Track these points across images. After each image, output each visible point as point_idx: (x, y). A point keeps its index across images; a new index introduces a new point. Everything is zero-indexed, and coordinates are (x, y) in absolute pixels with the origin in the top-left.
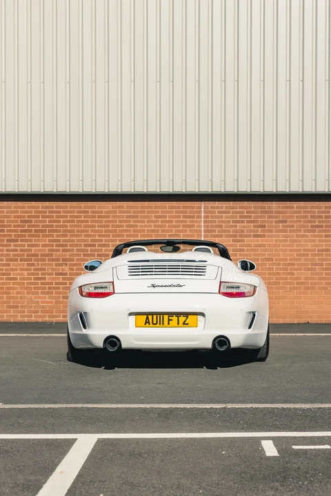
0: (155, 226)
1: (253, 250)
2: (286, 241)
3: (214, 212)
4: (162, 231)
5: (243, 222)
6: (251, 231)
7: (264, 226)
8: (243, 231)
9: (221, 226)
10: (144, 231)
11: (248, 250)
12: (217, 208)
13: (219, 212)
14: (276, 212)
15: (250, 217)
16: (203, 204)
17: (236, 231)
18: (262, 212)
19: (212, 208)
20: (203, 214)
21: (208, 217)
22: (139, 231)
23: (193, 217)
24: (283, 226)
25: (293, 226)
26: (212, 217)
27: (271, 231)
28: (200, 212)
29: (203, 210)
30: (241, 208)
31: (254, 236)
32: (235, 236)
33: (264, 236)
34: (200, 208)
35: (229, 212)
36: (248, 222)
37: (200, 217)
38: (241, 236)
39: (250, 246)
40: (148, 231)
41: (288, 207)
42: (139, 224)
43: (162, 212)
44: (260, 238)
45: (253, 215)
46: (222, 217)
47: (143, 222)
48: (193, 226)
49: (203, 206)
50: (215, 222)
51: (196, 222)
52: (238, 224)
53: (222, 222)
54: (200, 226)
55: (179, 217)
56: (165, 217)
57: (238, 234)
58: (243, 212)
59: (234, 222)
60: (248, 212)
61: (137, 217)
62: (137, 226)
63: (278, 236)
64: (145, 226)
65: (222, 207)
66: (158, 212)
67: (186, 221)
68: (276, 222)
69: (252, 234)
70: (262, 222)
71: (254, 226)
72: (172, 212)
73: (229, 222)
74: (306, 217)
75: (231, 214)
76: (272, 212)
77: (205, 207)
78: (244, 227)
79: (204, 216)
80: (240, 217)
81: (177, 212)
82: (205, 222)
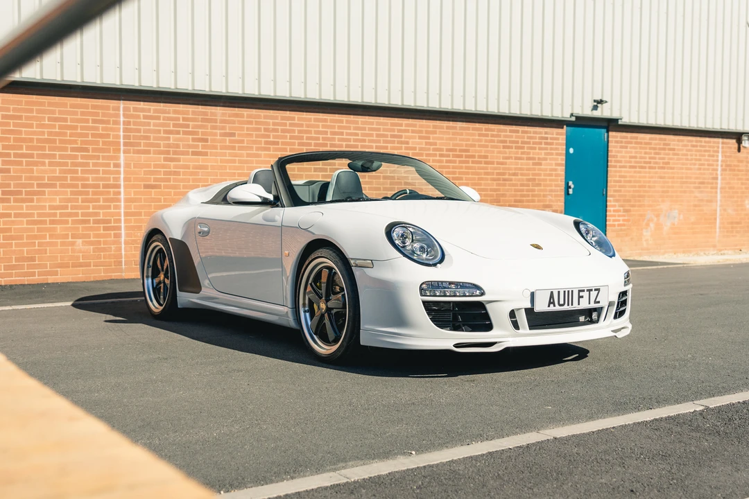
0: (50, 134)
1: (192, 174)
2: (234, 161)
3: (138, 117)
4: (62, 141)
5: (178, 133)
6: (189, 146)
7: (206, 140)
8: (178, 146)
9: (147, 138)
10: (31, 140)
11: (184, 174)
12: (143, 110)
13: (145, 117)
14: (223, 121)
15: (188, 126)
16: (122, 104)
17: (169, 146)
18: (203, 120)
19: (135, 110)
20: (122, 119)
21: (129, 123)
22: (24, 140)
23: (108, 122)
24: (231, 141)
25: (242, 141)
26: (135, 124)
27: (215, 148)
28: (118, 116)
29: (121, 112)
30: (175, 112)
31: (194, 153)
32: (168, 152)
33: (206, 154)
34: (118, 109)
35: (158, 118)
36: (185, 133)
37: (117, 123)
38: (175, 153)
39: (187, 167)
40: (39, 140)
41: (237, 115)
42: (23, 129)
43: (60, 112)
44: (201, 157)
45: (191, 123)
46: (149, 124)
47: (31, 126)
48: (108, 136)
49: (122, 106)
50: (139, 131)
51: (112, 129)
52: (171, 136)
53: (149, 131)
54: (118, 137)
55: (87, 121)
56: (65, 120)
57: (171, 149)
58: (178, 119)
59: (166, 132)
60: (184, 119)
61: (20, 118)
62: (20, 133)
63: (224, 155)
64: (34, 133)
65: (149, 110)
66: (53, 112)
67: (97, 129)
68: (222, 135)
69: (191, 150)
70: (203, 133)
71: (194, 140)
72: (76, 113)
73: (159, 131)
74: (259, 130)
75: (162, 121)
76: (215, 121)
77: (125, 109)
78: (180, 140)
79: (124, 122)
80: (174, 126)
81: (83, 114)
82: (125, 131)
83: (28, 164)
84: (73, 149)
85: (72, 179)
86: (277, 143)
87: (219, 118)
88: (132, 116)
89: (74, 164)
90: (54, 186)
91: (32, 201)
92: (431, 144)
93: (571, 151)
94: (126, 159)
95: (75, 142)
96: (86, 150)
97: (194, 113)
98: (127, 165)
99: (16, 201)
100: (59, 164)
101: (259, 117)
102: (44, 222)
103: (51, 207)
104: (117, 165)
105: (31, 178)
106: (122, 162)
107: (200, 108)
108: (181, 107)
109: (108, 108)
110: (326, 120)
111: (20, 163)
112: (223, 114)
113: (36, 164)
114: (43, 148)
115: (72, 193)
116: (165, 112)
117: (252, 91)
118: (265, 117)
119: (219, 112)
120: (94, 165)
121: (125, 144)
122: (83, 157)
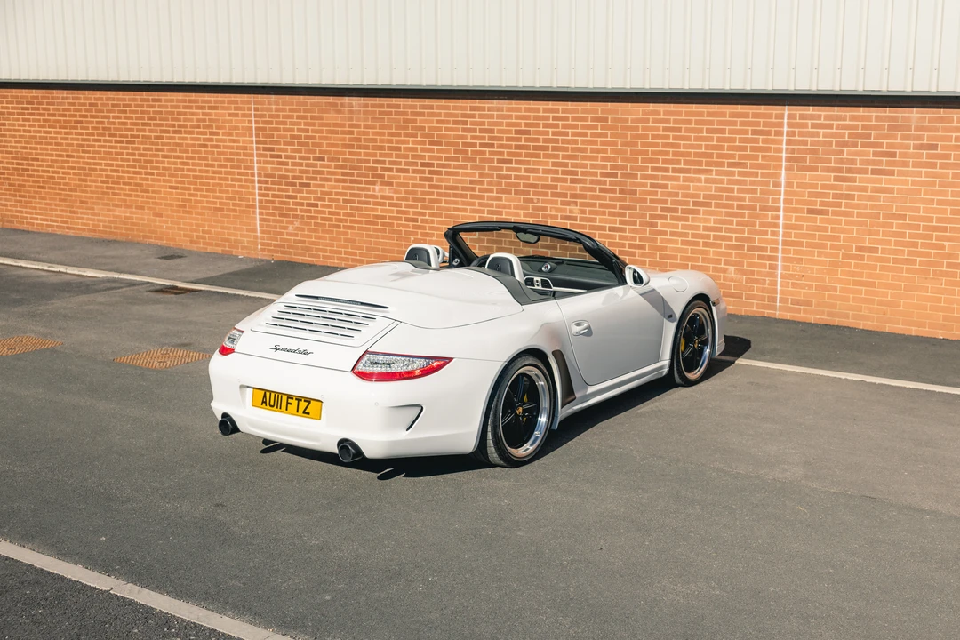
0: (707, 147)
1: (870, 198)
2: (933, 184)
3: (805, 126)
4: (719, 156)
5: (855, 145)
6: (869, 162)
7: (893, 155)
8: (853, 162)
9: (815, 152)
10: (689, 154)
11: (860, 198)
12: (812, 117)
13: (814, 126)
14: (919, 129)
15: (869, 136)
16: (786, 110)
17: (841, 161)
18: (891, 128)
19: (802, 117)
20: (785, 129)
21: (793, 134)
22: (682, 154)
23: (769, 133)
24: (929, 156)
25: (947, 157)
26: (801, 134)
27: (905, 164)
28: (781, 125)
29: (786, 121)
30: (853, 118)
31: (874, 172)
32: (840, 170)
33: (891, 173)
34: (782, 116)
35: (830, 126)
36: (863, 145)
37: (779, 133)
38: (849, 171)
39: (865, 189)
40: (696, 155)
41: (942, 120)
42: (682, 142)
43: (719, 123)
44: (884, 177)
45: (873, 132)
46: (818, 134)
48: (768, 149)
49: (786, 113)
50: (805, 143)
51: (774, 141)
52: (845, 149)
53: (817, 143)
54: (780, 150)
55: (746, 132)
56: (723, 131)
57: (845, 166)
58: (856, 127)
59: (838, 144)
60: (864, 127)
61: (679, 130)
63: (919, 174)
64: (692, 146)
65: (819, 117)
66: (712, 123)
67: (757, 141)
68: (916, 147)
69: (870, 167)
70: (890, 146)
71: (875, 154)
72: (735, 124)
73: (830, 144)
75: (834, 130)
76: (908, 128)
77: (790, 117)
78: (857, 154)
79: (787, 132)
80: (851, 136)
81: (742, 124)
82: (789, 143)
83: (685, 180)
84: (730, 165)
85: (728, 198)
87: (913, 124)
89: (730, 182)
90: (708, 205)
91: (687, 219)
94: (788, 176)
95: (733, 156)
96: (744, 165)
98: (789, 185)
99: (673, 218)
100: (714, 181)
102: (697, 244)
103: (706, 228)
104: (777, 184)
105: (687, 195)
106: (783, 180)
107: (888, 112)
108: (861, 111)
109: (770, 116)
111: (677, 179)
112: (922, 119)
113: (692, 180)
114: (700, 163)
115: (727, 214)
116: (839, 117)
119: (915, 114)
120: (752, 183)
121: (788, 159)
122: (740, 174)
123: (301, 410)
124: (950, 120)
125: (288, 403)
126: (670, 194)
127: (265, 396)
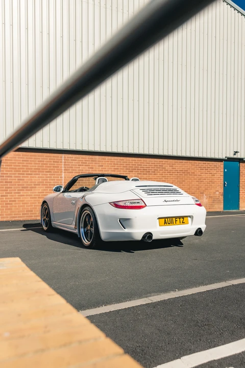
0: (38, 166)
3: (69, 160)
4: (42, 169)
5: (83, 165)
6: (87, 170)
9: (72, 167)
10: (32, 169)
12: (71, 158)
13: (71, 160)
14: (98, 161)
15: (86, 163)
16: (63, 155)
17: (80, 170)
18: (92, 161)
19: (68, 157)
20: (63, 161)
21: (66, 162)
22: (29, 169)
23: (58, 162)
24: (102, 168)
25: (105, 168)
26: (68, 162)
27: (96, 170)
28: (62, 160)
30: (82, 158)
34: (62, 157)
35: (76, 160)
36: (85, 165)
37: (61, 162)
40: (34, 169)
41: (103, 159)
43: (42, 159)
46: (73, 162)
47: (32, 164)
48: (58, 167)
50: (69, 165)
51: (60, 165)
53: (73, 165)
54: (62, 167)
55: (51, 162)
56: (44, 161)
58: (83, 161)
59: (78, 165)
60: (85, 161)
61: (28, 161)
62: (28, 166)
64: (32, 166)
65: (73, 158)
66: (39, 159)
67: (55, 164)
68: (98, 166)
70: (92, 166)
71: (88, 168)
72: (47, 159)
73: (76, 165)
74: (112, 164)
76: (96, 161)
77: (64, 157)
78: (84, 168)
80: (82, 163)
81: (50, 159)
82: (64, 165)
83: (31, 177)
84: (46, 172)
85: (46, 182)
86: (118, 169)
87: (97, 160)
88: (66, 160)
89: (46, 177)
90: (40, 185)
91: (32, 190)
92: (173, 168)
93: (226, 170)
94: (64, 175)
95: (47, 169)
96: (51, 172)
97: (88, 158)
98: (65, 177)
99: (26, 190)
100: (41, 177)
101: (111, 159)
102: (36, 198)
103: (39, 193)
104: (61, 177)
105: (32, 182)
106: (63, 176)
107: (91, 157)
108: (84, 156)
109: (58, 157)
110: (135, 160)
111: (28, 177)
112: (99, 159)
113: (33, 177)
114: (36, 172)
115: (46, 187)
116: (78, 158)
117: (109, 150)
118: (114, 159)
119: (97, 157)
120: (54, 177)
121: (64, 170)
122: (50, 174)
123: (181, 222)
124: (106, 159)
125: (176, 221)
126: (25, 182)
127: (165, 220)
